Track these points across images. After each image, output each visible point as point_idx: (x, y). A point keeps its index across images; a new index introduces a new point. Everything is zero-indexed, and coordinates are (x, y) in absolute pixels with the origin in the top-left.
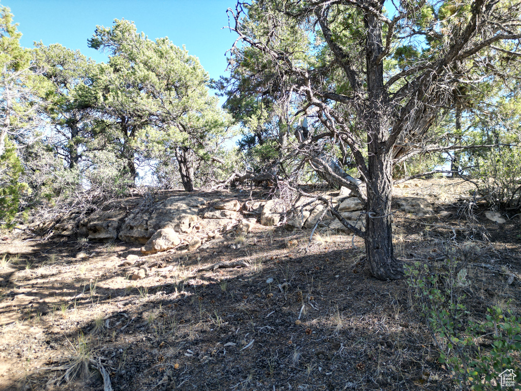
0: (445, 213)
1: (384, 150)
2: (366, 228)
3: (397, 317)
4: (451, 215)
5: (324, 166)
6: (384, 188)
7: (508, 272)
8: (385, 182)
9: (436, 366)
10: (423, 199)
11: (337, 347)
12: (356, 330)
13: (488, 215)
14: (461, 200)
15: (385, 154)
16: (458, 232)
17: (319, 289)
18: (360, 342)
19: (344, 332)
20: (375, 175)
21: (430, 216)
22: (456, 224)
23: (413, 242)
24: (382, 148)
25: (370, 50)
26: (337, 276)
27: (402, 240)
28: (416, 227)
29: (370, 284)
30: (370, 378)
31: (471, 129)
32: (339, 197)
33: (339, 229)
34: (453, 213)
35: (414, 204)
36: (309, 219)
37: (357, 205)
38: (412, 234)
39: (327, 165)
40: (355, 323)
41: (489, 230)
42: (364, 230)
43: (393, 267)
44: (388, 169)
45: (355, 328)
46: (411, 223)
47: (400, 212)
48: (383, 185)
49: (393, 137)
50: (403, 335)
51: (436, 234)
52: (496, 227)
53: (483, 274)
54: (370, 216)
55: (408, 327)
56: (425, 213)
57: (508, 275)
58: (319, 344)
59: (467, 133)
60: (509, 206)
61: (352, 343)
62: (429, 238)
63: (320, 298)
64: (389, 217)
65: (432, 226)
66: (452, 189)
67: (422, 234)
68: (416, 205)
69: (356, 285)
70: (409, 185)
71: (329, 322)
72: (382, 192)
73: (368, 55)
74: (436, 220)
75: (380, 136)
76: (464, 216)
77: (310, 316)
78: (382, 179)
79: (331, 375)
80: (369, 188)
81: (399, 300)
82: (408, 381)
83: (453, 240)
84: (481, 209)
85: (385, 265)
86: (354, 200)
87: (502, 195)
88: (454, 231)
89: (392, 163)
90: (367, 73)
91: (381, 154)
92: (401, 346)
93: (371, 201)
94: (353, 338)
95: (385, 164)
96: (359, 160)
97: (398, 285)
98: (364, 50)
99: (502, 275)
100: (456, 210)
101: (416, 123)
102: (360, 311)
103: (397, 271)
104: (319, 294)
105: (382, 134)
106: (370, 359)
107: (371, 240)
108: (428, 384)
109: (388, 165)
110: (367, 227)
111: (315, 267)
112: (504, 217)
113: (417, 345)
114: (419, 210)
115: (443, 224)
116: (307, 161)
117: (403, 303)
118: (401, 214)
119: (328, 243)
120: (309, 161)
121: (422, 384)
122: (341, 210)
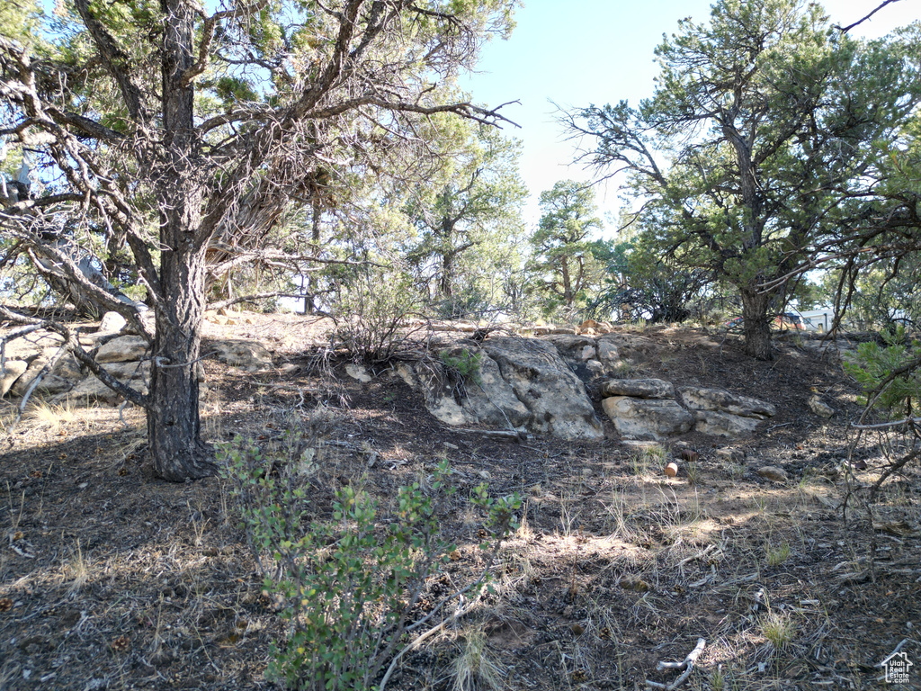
0: (289, 367)
1: (191, 245)
2: (149, 388)
3: (198, 541)
4: (299, 370)
5: (64, 263)
6: (187, 314)
7: (369, 450)
8: (190, 304)
9: (259, 607)
10: (257, 343)
11: (73, 619)
12: (117, 579)
13: (350, 370)
14: (314, 348)
15: (192, 253)
16: (307, 396)
17: (39, 514)
18: (122, 601)
19: (90, 590)
20: (173, 288)
21: (268, 371)
22: (304, 384)
23: (236, 414)
24: (188, 241)
25: (169, 55)
26: (83, 485)
27: (218, 411)
28: (242, 389)
29: (154, 491)
30: (139, 660)
31: (333, 242)
32: (98, 334)
33: (94, 395)
34: (302, 367)
35: (242, 351)
36: (25, 379)
37: (135, 349)
38: (236, 400)
39: (72, 264)
40: (116, 566)
41: (349, 391)
42: (146, 392)
43: (198, 456)
44: (198, 281)
45: (114, 576)
46: (235, 383)
47: (217, 363)
48: (186, 309)
49: (209, 224)
50: (207, 569)
51: (275, 399)
52: (358, 388)
53: (337, 455)
54: (159, 364)
55: (216, 555)
56: (260, 366)
57: (369, 454)
58: (27, 625)
59: (328, 247)
60: (376, 358)
61: (106, 606)
62: (263, 407)
63: (39, 532)
64: (195, 367)
65: (269, 388)
66: (303, 330)
67: (252, 400)
68: (245, 353)
69: (123, 496)
70: (235, 321)
71: (58, 575)
72: (185, 322)
73: (165, 64)
74: (275, 377)
75: (184, 219)
76: (317, 372)
77: (10, 572)
78: (186, 297)
79: (52, 678)
80: (159, 315)
81: (204, 513)
82: (210, 646)
83: (299, 408)
84: (340, 361)
85: (183, 454)
86: (131, 340)
87: (368, 342)
88: (301, 394)
89: (205, 271)
90: (164, 99)
91: (186, 252)
92: (200, 589)
93: (162, 337)
94: (110, 597)
95: (191, 270)
96: (141, 258)
97: (204, 486)
98: (158, 52)
99: (361, 454)
100: (307, 363)
101: (251, 215)
102: (127, 544)
103: (204, 462)
104: (37, 524)
105: (189, 216)
106: (141, 626)
107: (159, 410)
108: (244, 640)
109: (198, 274)
110: (153, 387)
111: (33, 473)
112: (369, 372)
113: (230, 580)
114: (250, 362)
115: (285, 384)
116: (25, 250)
117: (212, 516)
118: (220, 367)
119: (67, 424)
120: (30, 250)
121: (234, 642)
122: (100, 358)
